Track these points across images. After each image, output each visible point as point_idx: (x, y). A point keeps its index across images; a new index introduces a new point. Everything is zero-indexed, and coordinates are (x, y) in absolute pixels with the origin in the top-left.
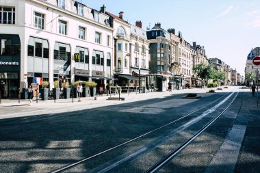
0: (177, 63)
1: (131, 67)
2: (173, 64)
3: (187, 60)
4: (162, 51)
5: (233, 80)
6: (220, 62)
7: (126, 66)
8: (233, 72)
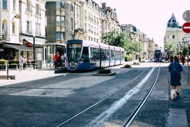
0: (82, 30)
1: (21, 34)
2: (76, 31)
3: (94, 26)
4: (63, 14)
5: (149, 52)
6: (135, 29)
7: (13, 32)
8: (150, 42)
